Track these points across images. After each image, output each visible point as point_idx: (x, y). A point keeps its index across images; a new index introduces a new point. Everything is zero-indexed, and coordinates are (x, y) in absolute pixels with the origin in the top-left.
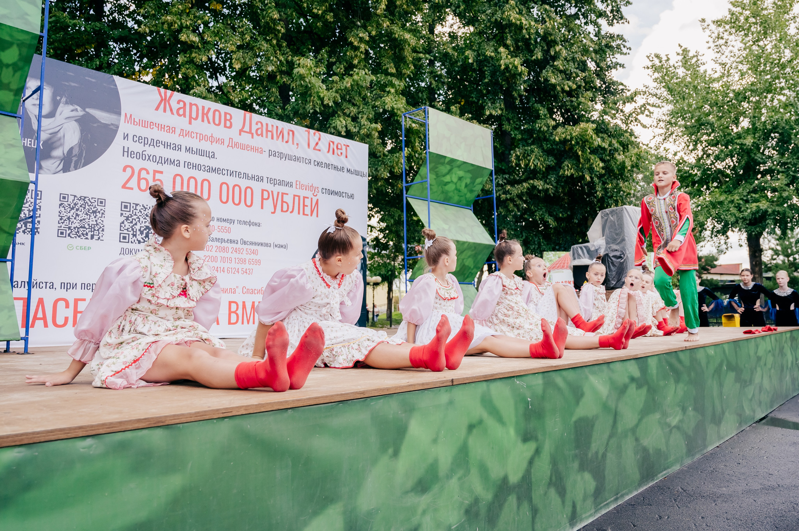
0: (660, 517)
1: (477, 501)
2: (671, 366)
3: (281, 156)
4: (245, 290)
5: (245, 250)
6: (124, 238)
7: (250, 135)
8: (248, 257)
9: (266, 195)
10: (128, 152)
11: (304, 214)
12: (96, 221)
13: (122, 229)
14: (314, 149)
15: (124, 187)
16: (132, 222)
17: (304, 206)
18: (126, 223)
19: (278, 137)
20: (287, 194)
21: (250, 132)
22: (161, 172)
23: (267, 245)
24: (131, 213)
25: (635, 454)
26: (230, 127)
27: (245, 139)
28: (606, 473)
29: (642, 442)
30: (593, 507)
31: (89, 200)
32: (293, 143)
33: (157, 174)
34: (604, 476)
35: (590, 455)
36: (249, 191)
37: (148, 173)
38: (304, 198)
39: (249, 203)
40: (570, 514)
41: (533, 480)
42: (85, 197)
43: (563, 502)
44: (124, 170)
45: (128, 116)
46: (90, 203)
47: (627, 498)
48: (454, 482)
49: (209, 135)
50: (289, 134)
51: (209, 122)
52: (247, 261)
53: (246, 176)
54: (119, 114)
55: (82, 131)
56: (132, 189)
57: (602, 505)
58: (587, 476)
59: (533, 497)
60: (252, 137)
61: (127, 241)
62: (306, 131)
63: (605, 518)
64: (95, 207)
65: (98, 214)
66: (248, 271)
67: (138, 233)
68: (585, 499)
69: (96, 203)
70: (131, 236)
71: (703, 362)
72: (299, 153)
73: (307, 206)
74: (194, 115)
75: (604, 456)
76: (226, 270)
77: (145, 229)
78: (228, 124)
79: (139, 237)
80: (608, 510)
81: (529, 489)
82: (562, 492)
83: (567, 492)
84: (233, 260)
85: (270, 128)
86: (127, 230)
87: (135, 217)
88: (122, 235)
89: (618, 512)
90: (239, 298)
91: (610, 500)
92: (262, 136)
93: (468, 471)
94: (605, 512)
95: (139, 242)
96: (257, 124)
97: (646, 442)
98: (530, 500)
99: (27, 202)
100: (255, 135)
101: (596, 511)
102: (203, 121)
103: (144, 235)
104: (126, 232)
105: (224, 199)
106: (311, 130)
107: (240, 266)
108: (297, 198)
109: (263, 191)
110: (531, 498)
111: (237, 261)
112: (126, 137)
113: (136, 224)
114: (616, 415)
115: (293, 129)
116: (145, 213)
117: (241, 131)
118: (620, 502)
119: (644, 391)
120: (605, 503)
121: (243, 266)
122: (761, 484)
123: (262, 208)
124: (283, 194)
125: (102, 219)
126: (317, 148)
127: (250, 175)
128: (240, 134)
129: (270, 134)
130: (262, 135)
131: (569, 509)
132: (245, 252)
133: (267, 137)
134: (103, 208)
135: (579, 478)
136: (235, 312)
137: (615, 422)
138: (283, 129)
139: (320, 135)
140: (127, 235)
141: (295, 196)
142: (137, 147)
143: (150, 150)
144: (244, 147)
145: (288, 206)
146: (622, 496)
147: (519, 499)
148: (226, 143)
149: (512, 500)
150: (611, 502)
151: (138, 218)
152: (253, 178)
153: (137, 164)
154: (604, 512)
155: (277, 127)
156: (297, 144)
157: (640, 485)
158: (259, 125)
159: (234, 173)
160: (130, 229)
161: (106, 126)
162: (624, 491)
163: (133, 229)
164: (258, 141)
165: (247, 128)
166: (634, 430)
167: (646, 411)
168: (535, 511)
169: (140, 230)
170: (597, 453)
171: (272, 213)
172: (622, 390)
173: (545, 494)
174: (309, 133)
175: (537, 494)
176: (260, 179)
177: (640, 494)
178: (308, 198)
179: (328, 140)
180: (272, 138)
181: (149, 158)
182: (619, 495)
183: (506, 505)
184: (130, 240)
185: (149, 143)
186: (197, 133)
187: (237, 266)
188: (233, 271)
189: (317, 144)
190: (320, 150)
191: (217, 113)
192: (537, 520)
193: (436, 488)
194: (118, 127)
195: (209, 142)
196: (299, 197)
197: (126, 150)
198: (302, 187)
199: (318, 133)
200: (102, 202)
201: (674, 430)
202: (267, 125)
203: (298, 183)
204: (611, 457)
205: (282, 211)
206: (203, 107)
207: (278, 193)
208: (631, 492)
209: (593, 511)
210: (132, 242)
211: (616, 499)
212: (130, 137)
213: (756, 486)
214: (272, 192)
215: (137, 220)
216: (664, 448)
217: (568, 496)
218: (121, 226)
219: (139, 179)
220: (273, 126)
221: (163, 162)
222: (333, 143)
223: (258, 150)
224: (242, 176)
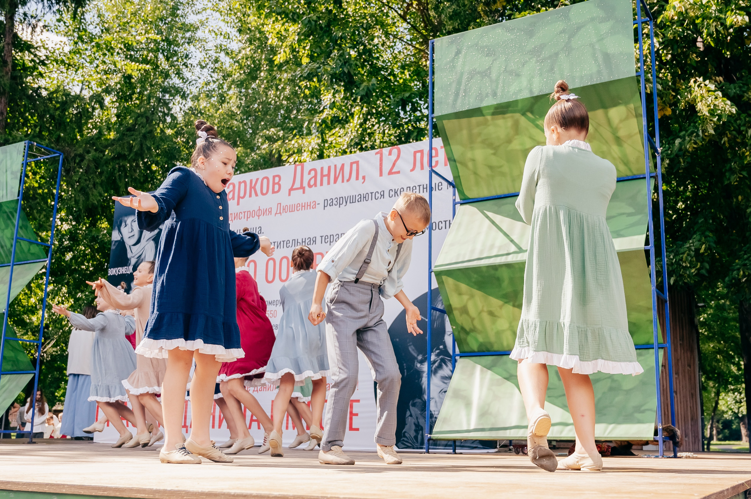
3: (339, 201)
7: (302, 190)
14: (390, 173)
19: (335, 179)
21: (302, 187)
26: (279, 191)
27: (298, 197)
32: (357, 178)
49: (256, 209)
51: (256, 195)
53: (296, 243)
60: (304, 192)
62: (377, 153)
72: (367, 188)
74: (242, 195)
78: (276, 189)
85: (325, 172)
92: (316, 186)
96: (309, 173)
100: (306, 189)
102: (250, 196)
105: (270, 278)
106: (384, 150)
115: (357, 159)
117: (290, 190)
126: (394, 171)
127: (300, 241)
128: (289, 195)
129: (325, 179)
130: (315, 184)
133: (321, 184)
138: (343, 165)
144: (292, 208)
148: (274, 211)
155: (335, 166)
156: (364, 178)
158: (313, 173)
159: (282, 243)
165: (297, 185)
174: (381, 155)
176: (311, 241)
179: (413, 151)
180: (329, 183)
186: (244, 212)
189: (394, 164)
190: (398, 172)
191: (265, 181)
195: (256, 217)
199: (395, 151)
202: (322, 169)
206: (251, 181)
220: (329, 168)
222: (422, 152)
223: (312, 205)
224: (291, 244)
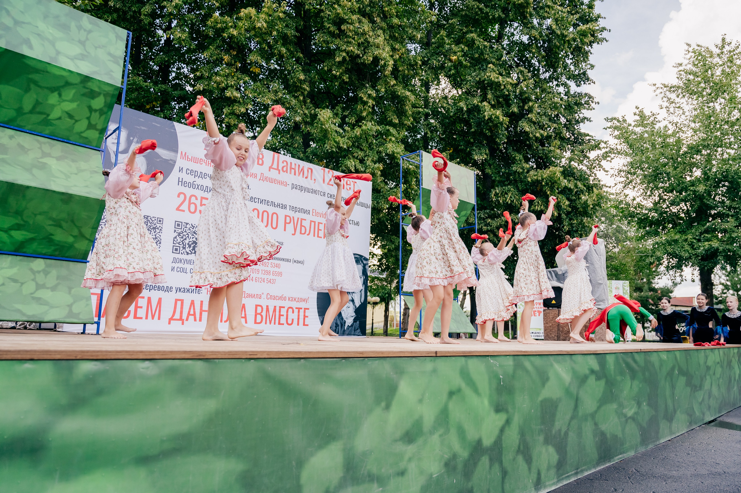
0: (616, 490)
1: (455, 456)
2: (628, 365)
3: (301, 188)
4: (269, 296)
5: (270, 264)
6: (176, 250)
7: (278, 171)
8: (272, 270)
9: (288, 220)
10: (182, 182)
11: (318, 236)
12: (155, 235)
13: (175, 242)
14: (328, 184)
15: (178, 209)
16: (182, 238)
17: (319, 230)
18: (178, 238)
19: (299, 174)
20: (305, 220)
21: (278, 169)
22: (207, 199)
23: (288, 260)
24: (182, 230)
25: (594, 436)
26: (262, 164)
27: (274, 174)
28: (568, 449)
29: (600, 426)
30: (556, 477)
31: (151, 218)
32: (311, 179)
33: (203, 200)
34: (566, 452)
35: (554, 432)
36: (275, 216)
37: (197, 199)
38: (319, 223)
39: (274, 226)
40: (535, 480)
41: (504, 446)
42: (148, 216)
43: (530, 469)
44: (179, 196)
45: (184, 154)
46: (151, 221)
47: (586, 474)
48: (435, 438)
50: (308, 171)
52: (271, 273)
53: (273, 204)
54: (176, 151)
55: (148, 165)
56: (184, 211)
57: (564, 476)
58: (551, 449)
59: (504, 461)
60: (279, 173)
61: (178, 252)
62: (322, 169)
63: (566, 487)
64: (155, 224)
65: (157, 230)
66: (272, 281)
67: (187, 246)
68: (548, 469)
69: (156, 222)
70: (181, 249)
71: (657, 365)
72: (316, 187)
73: (321, 230)
75: (566, 434)
76: (254, 279)
77: (193, 244)
78: (260, 162)
79: (188, 250)
80: (569, 482)
81: (500, 453)
82: (529, 460)
83: (534, 460)
84: (260, 271)
85: (293, 166)
86: (179, 243)
87: (185, 233)
88: (174, 247)
89: (578, 484)
90: (264, 302)
91: (570, 473)
92: (287, 172)
93: (447, 431)
94: (567, 483)
95: (188, 254)
96: (283, 162)
97: (603, 427)
98: (501, 463)
99: (104, 218)
100: (281, 171)
101: (559, 481)
103: (192, 248)
104: (177, 245)
106: (326, 169)
107: (266, 277)
108: (313, 223)
109: (286, 216)
110: (502, 461)
111: (263, 272)
112: (181, 170)
113: (186, 239)
114: (577, 401)
115: (312, 168)
116: (193, 230)
117: (270, 168)
118: (579, 477)
119: (603, 382)
120: (567, 475)
121: (268, 277)
122: (708, 471)
123: (285, 230)
124: (302, 219)
125: (160, 234)
127: (276, 203)
128: (270, 171)
129: (293, 171)
131: (534, 476)
132: (270, 265)
133: (290, 173)
134: (161, 225)
135: (544, 450)
136: (260, 314)
137: (576, 406)
138: (303, 167)
139: (333, 173)
140: (178, 248)
141: (311, 221)
142: (189, 179)
143: (199, 181)
144: (272, 181)
145: (306, 229)
146: (582, 471)
147: (491, 460)
148: (258, 177)
149: (485, 460)
150: (572, 475)
151: (187, 234)
152: (278, 205)
153: (189, 192)
154: (565, 482)
155: (299, 165)
156: (315, 180)
157: (598, 464)
158: (285, 164)
159: (264, 201)
160: (181, 243)
161: (166, 161)
162: (584, 468)
163: (183, 243)
164: (284, 177)
165: (275, 166)
166: (593, 415)
167: (604, 401)
168: (504, 473)
169: (188, 244)
170: (560, 430)
171: (293, 234)
172: (583, 380)
173: (514, 459)
174: (324, 171)
175: (507, 457)
176: (284, 207)
177: (599, 472)
178: (322, 223)
180: (295, 174)
181: (198, 187)
182: (579, 470)
183: (480, 463)
184: (181, 251)
185: (198, 175)
187: (263, 276)
188: (260, 280)
192: (506, 481)
193: (420, 441)
194: (175, 162)
196: (315, 222)
197: (181, 180)
198: (317, 214)
199: (331, 172)
200: (161, 221)
201: (629, 421)
202: (291, 163)
203: (314, 211)
204: (572, 436)
205: (301, 233)
207: (298, 218)
208: (590, 469)
209: (555, 480)
210: (182, 254)
211: (576, 473)
212: (184, 170)
213: (704, 472)
214: (293, 217)
215: (187, 236)
216: (620, 435)
217: (534, 464)
218: (174, 240)
219: (190, 203)
220: (295, 164)
221: (209, 191)
223: (283, 184)
224: (270, 204)
